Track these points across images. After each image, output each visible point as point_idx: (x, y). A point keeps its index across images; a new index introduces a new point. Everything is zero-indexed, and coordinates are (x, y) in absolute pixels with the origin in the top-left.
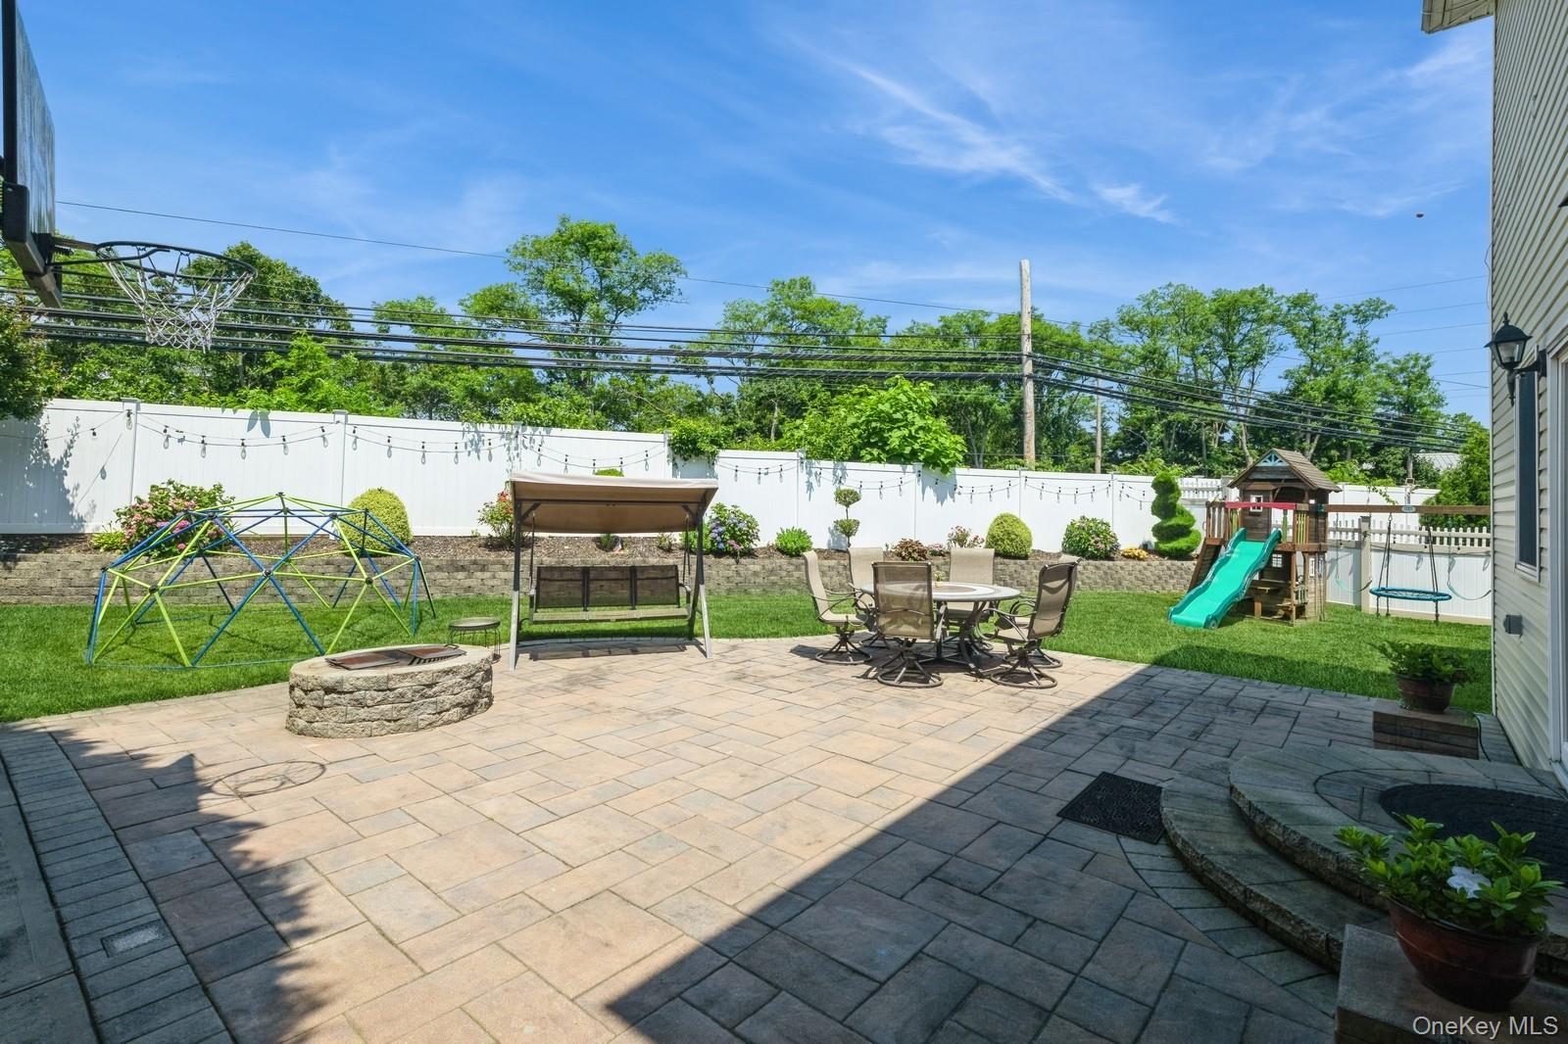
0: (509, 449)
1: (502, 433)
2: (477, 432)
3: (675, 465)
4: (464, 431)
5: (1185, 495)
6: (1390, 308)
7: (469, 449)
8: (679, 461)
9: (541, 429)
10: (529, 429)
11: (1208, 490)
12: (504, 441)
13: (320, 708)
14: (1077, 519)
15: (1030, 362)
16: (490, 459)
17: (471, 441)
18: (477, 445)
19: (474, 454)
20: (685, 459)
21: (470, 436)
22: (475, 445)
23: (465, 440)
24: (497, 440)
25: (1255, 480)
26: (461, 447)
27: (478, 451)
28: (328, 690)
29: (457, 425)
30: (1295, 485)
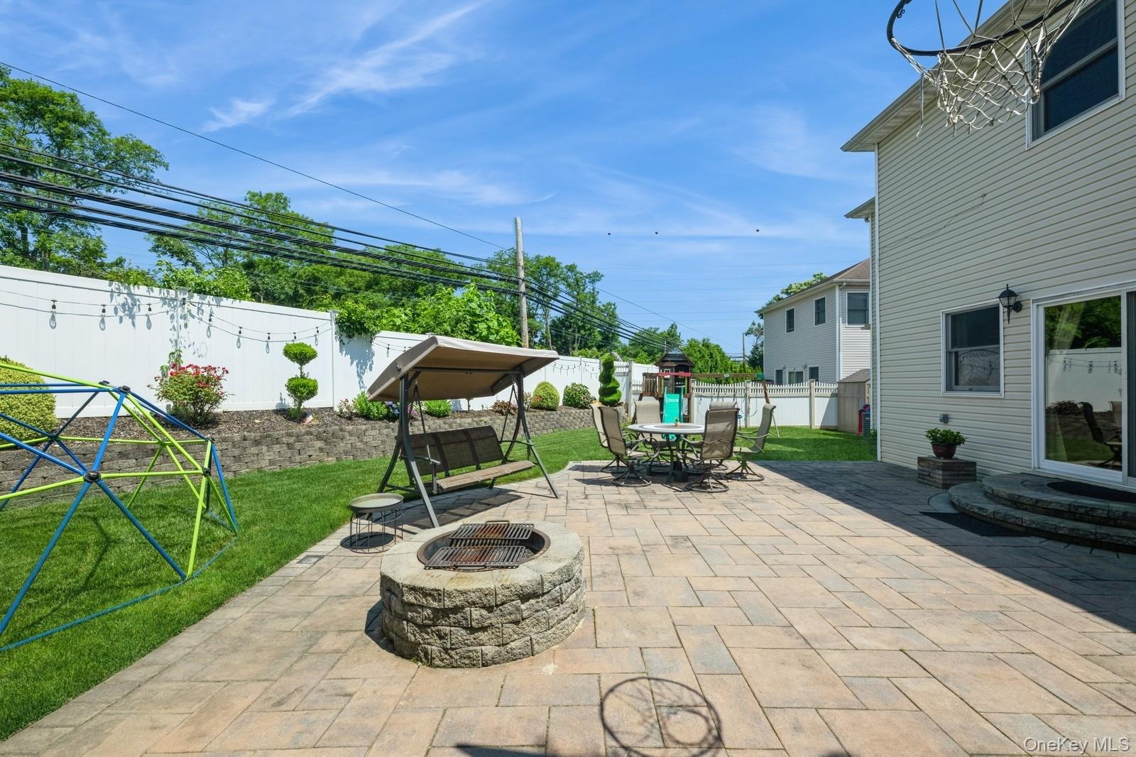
0: (172, 317)
1: (163, 299)
2: (130, 294)
3: (341, 341)
4: (112, 292)
5: (617, 370)
6: (602, 276)
7: (120, 313)
8: (346, 340)
9: (209, 298)
10: (196, 298)
11: (621, 367)
12: (166, 308)
13: (516, 623)
14: (570, 385)
15: (524, 284)
16: (149, 325)
17: (124, 305)
18: (131, 310)
19: (127, 320)
20: (350, 337)
21: (121, 299)
22: (129, 310)
23: (114, 303)
24: (157, 306)
25: (668, 361)
26: (110, 311)
27: (132, 317)
28: (525, 598)
29: (104, 284)
30: (684, 364)
